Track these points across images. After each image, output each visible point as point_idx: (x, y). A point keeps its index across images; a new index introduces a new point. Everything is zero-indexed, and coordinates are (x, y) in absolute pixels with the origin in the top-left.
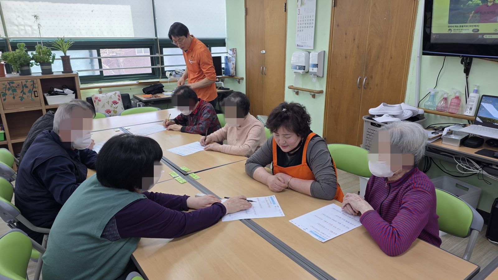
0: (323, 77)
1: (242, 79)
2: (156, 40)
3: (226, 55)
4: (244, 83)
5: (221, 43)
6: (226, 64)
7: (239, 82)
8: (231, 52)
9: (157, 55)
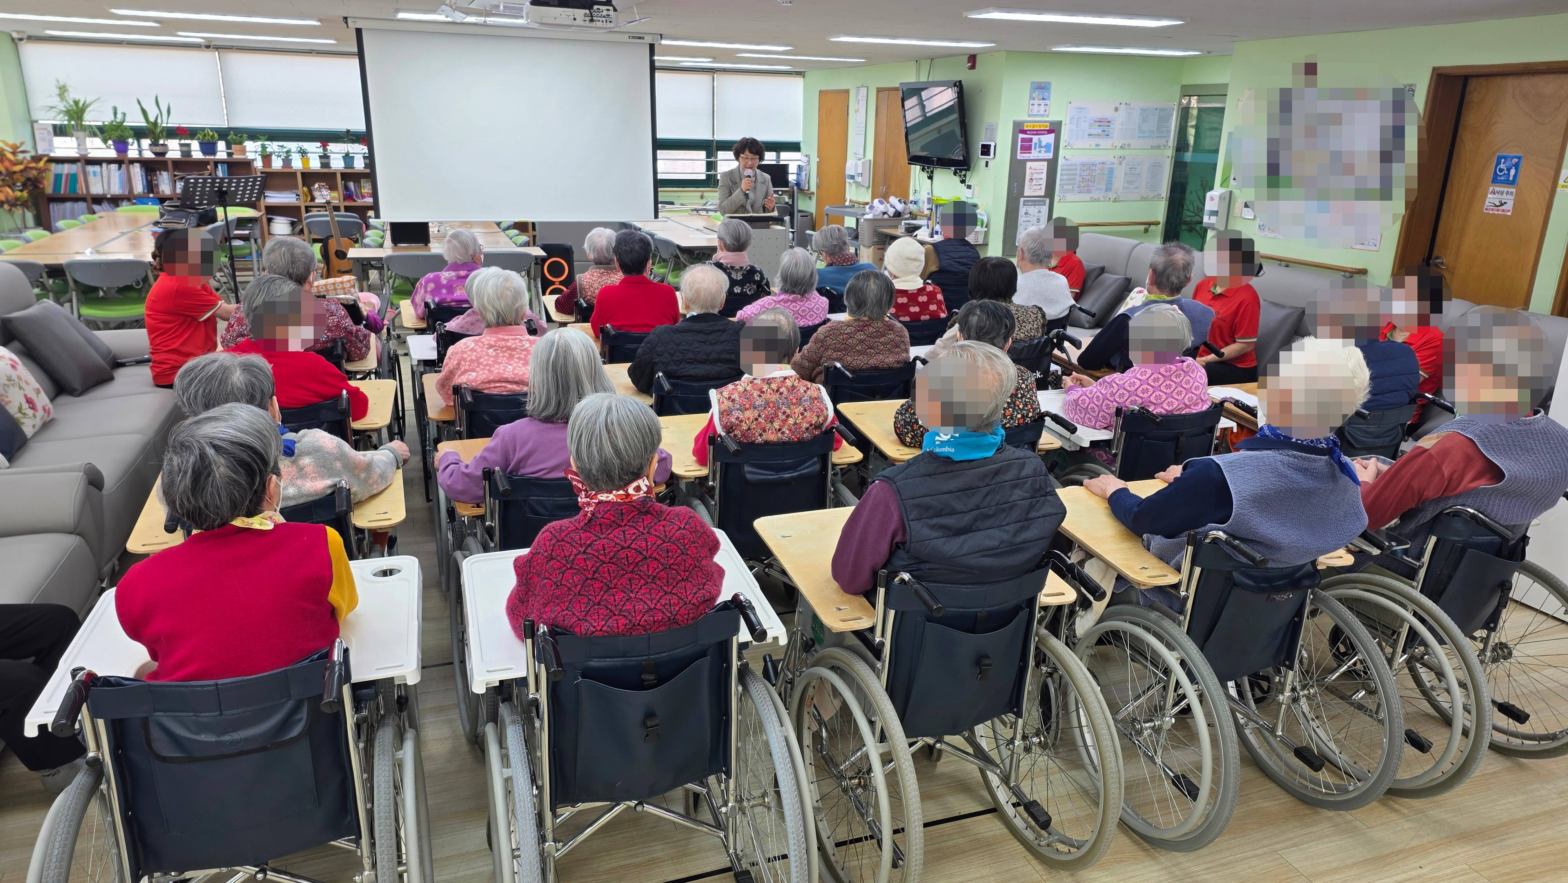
0: (869, 187)
1: (813, 193)
2: (712, 141)
3: (800, 163)
4: (814, 198)
5: (794, 147)
6: (798, 174)
7: (810, 198)
8: (806, 159)
9: (712, 159)
